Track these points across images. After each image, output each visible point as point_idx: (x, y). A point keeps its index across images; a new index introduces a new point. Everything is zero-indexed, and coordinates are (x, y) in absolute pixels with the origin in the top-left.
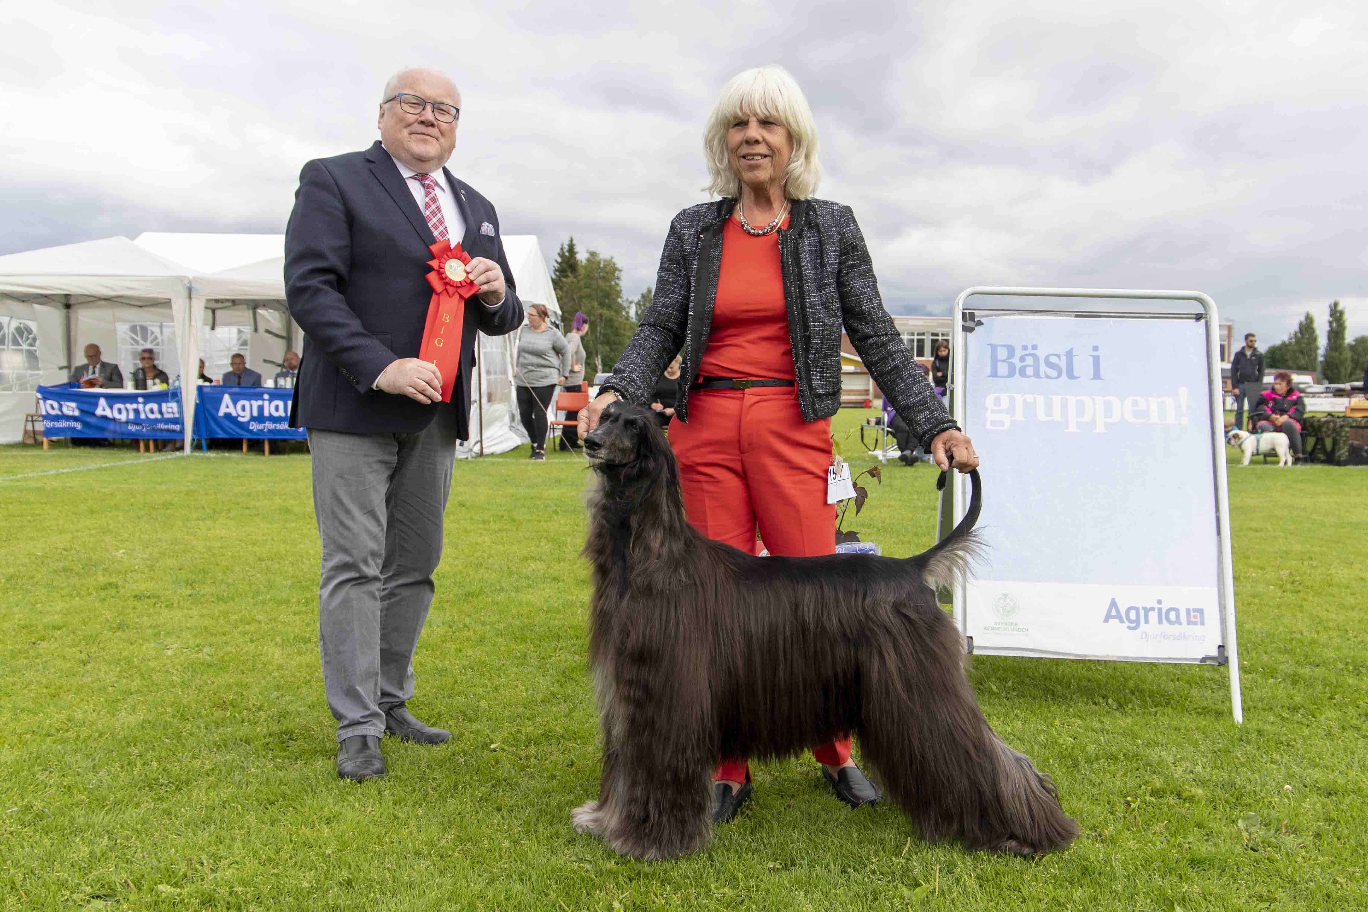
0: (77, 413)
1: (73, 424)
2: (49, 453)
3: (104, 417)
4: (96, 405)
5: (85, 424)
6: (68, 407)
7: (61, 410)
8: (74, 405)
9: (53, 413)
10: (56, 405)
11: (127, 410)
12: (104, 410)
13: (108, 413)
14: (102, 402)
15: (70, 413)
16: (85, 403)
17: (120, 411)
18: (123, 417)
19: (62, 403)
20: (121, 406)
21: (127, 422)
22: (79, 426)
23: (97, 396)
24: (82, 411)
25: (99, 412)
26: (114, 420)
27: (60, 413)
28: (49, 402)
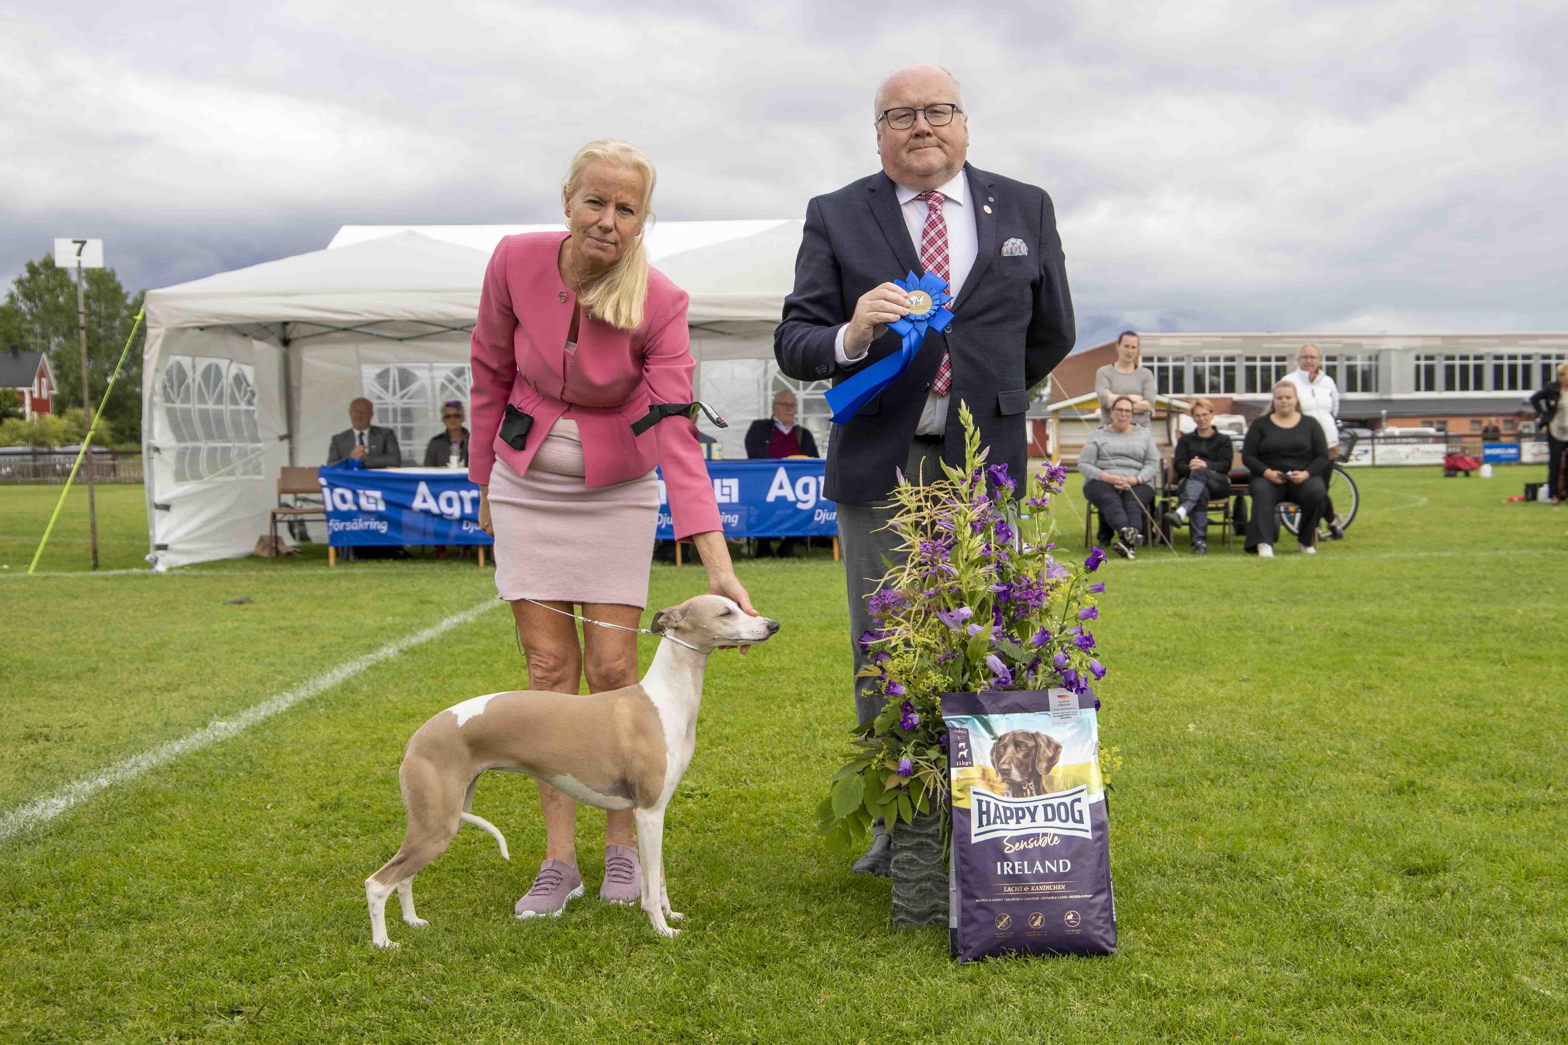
0: (382, 507)
1: (374, 525)
2: (337, 571)
3: (427, 512)
4: (413, 494)
5: (395, 524)
6: (368, 497)
7: (356, 503)
8: (378, 494)
9: (343, 507)
10: (349, 495)
11: (461, 499)
12: (425, 501)
13: (431, 505)
14: (423, 488)
15: (372, 507)
16: (396, 491)
17: (450, 502)
18: (456, 511)
19: (360, 492)
20: (453, 494)
21: (463, 518)
22: (383, 528)
23: (415, 480)
24: (388, 503)
25: (418, 504)
26: (441, 516)
27: (354, 508)
28: (339, 491)
